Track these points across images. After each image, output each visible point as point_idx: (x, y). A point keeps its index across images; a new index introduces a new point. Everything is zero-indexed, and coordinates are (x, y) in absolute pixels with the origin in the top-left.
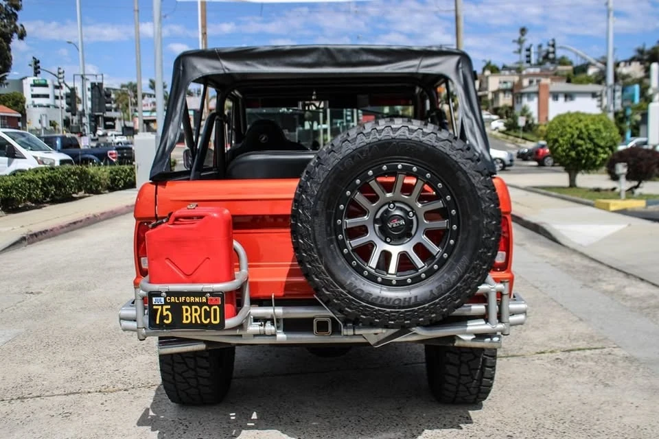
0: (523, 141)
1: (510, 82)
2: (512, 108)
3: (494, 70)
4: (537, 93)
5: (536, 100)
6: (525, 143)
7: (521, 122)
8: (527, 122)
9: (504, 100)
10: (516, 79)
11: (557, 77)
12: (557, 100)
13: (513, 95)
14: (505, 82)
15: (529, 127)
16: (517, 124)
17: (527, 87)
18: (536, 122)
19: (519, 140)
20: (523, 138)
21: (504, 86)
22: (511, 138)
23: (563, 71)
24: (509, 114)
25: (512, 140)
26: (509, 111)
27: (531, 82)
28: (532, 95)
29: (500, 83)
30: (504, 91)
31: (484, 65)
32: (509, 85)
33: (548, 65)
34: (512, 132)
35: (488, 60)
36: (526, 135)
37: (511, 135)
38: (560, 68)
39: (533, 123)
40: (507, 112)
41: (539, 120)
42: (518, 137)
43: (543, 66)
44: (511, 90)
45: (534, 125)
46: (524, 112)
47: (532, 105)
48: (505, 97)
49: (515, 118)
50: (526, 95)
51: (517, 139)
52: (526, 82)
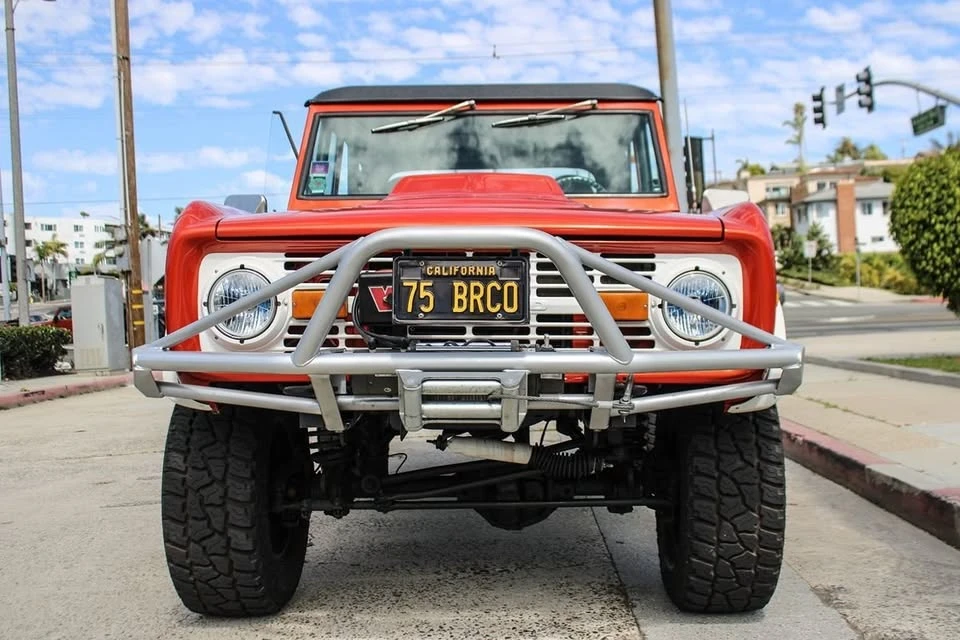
0: (815, 285)
1: (785, 188)
2: (790, 230)
3: (757, 172)
4: (835, 201)
5: (832, 213)
6: (818, 288)
7: (809, 250)
8: (819, 252)
9: (774, 218)
10: (795, 182)
11: (865, 177)
12: (870, 212)
13: (792, 208)
14: (776, 189)
15: (823, 262)
16: (802, 255)
17: (814, 194)
18: (835, 252)
19: (807, 284)
20: (814, 281)
21: (775, 195)
22: (790, 281)
23: (873, 167)
24: (786, 242)
25: (795, 285)
26: (787, 237)
27: (821, 186)
28: (825, 206)
29: (768, 190)
30: (776, 202)
31: (740, 165)
32: (784, 193)
33: (848, 161)
34: (793, 272)
35: (744, 160)
36: (819, 275)
37: (792, 277)
38: (869, 163)
39: (829, 254)
40: (782, 239)
41: (840, 250)
42: (806, 280)
43: (839, 164)
44: (788, 200)
45: (832, 258)
46: (814, 234)
47: (826, 222)
48: (777, 213)
49: (797, 245)
50: (814, 206)
51: (802, 282)
52: (812, 186)
